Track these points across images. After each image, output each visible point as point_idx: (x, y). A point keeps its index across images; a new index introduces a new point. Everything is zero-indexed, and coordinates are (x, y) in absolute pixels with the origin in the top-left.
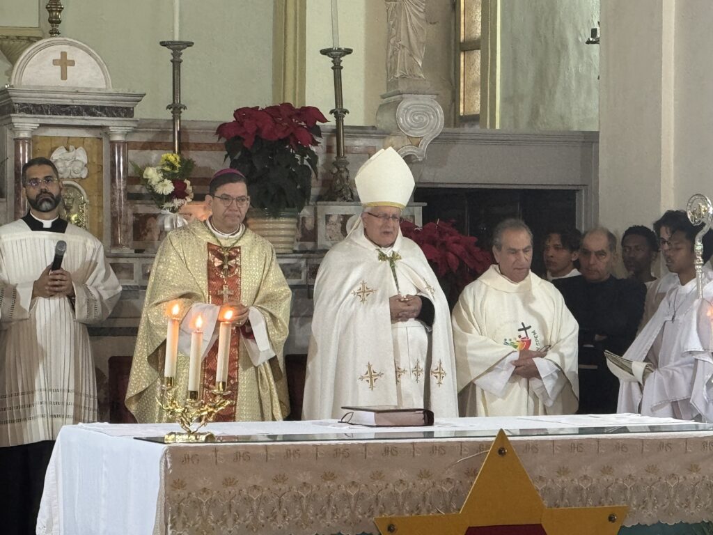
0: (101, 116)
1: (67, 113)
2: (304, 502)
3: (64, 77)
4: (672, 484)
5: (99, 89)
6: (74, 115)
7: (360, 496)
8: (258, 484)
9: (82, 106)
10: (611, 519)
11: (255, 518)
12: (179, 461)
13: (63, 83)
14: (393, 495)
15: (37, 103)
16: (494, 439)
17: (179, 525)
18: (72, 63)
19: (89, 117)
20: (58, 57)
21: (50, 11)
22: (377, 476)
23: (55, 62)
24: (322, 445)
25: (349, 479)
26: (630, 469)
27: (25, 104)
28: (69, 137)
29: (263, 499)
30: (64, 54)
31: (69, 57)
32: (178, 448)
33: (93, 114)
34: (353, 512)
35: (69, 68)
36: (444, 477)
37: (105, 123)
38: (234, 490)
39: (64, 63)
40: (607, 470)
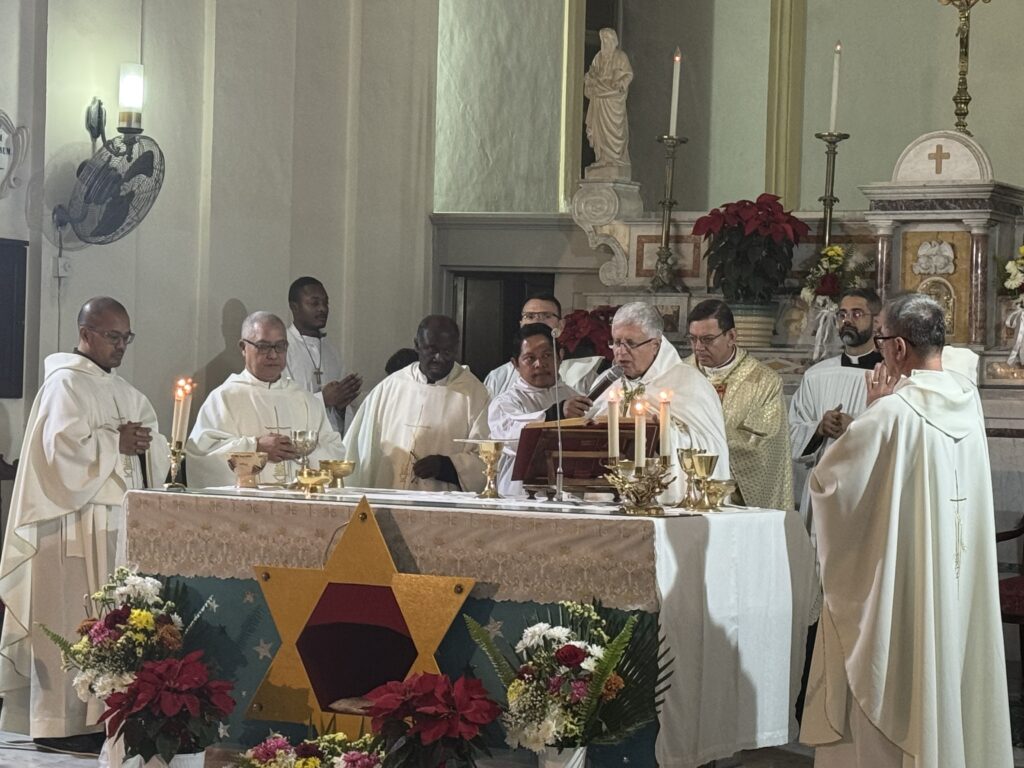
0: (955, 209)
1: (922, 208)
3: (938, 170)
5: (954, 181)
6: (928, 209)
9: (937, 200)
13: (937, 177)
15: (893, 199)
16: (357, 505)
18: (948, 156)
19: (944, 211)
20: (934, 150)
23: (930, 156)
27: (881, 201)
28: (938, 232)
29: (194, 543)
30: (939, 148)
31: (944, 151)
33: (947, 208)
35: (944, 161)
37: (958, 217)
39: (939, 156)
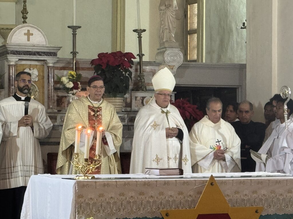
0: (44, 56)
1: (30, 55)
2: (132, 204)
3: (28, 40)
4: (281, 198)
5: (43, 45)
6: (33, 55)
7: (155, 202)
8: (113, 196)
9: (36, 52)
10: (256, 212)
11: (112, 210)
12: (80, 186)
13: (28, 42)
14: (168, 201)
15: (18, 50)
16: (209, 179)
17: (81, 212)
18: (32, 34)
19: (39, 56)
20: (26, 32)
21: (23, 14)
22: (161, 194)
23: (25, 34)
24: (139, 181)
25: (150, 195)
26: (263, 192)
27: (13, 51)
28: (31, 65)
29: (115, 203)
30: (28, 31)
31: (31, 32)
32: (80, 182)
33: (40, 55)
34: (152, 209)
35: (31, 36)
36: (189, 194)
37: (45, 59)
38: (103, 199)
39: (29, 34)
40: (254, 192)
